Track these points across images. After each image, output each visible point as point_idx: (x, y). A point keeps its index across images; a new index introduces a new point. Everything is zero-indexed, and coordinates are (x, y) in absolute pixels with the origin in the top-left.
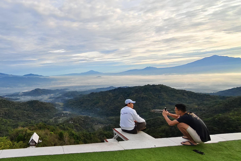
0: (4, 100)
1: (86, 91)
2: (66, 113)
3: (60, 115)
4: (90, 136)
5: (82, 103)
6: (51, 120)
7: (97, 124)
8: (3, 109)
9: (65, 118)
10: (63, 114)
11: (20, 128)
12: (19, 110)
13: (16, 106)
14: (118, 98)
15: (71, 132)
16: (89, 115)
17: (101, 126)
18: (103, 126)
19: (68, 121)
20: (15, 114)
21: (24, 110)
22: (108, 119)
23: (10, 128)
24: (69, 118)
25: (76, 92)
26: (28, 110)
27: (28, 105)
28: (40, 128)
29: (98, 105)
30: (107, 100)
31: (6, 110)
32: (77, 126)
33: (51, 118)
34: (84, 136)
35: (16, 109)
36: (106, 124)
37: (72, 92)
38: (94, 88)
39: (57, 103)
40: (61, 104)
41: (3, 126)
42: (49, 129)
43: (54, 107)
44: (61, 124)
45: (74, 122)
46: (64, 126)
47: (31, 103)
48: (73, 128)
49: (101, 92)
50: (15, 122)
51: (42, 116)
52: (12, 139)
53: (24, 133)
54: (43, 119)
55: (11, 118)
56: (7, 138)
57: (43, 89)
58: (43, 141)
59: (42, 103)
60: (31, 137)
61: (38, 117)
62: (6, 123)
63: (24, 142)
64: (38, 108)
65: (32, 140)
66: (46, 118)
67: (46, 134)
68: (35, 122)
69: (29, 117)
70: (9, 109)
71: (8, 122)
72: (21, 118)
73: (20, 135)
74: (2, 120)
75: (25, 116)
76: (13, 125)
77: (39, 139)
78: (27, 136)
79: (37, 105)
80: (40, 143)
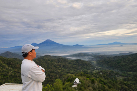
0: (63, 59)
1: (112, 55)
2: (98, 68)
3: (94, 68)
4: (113, 83)
5: (109, 62)
6: (88, 71)
7: (119, 76)
8: (62, 63)
9: (97, 71)
10: (96, 68)
11: (69, 74)
12: (70, 64)
13: (69, 62)
14: (135, 60)
15: (101, 79)
16: (114, 70)
17: (121, 78)
18: (123, 78)
19: (99, 73)
20: (69, 66)
21: (73, 64)
22: (127, 74)
23: (66, 73)
24: (100, 70)
25: (105, 55)
27: (75, 62)
28: (81, 75)
29: (120, 64)
30: (127, 61)
32: (105, 76)
33: (89, 70)
34: (109, 83)
35: (69, 63)
36: (126, 77)
37: (102, 55)
38: (118, 53)
39: (92, 61)
40: (95, 62)
41: (62, 72)
42: (86, 76)
43: (90, 63)
44: (94, 74)
45: (103, 73)
46: (96, 75)
47: (77, 61)
48: (102, 77)
49: (123, 56)
51: (83, 69)
52: (65, 80)
53: (71, 77)
54: (84, 70)
55: (66, 68)
56: (60, 80)
57: (84, 53)
58: (82, 83)
59: (83, 61)
60: (74, 80)
61: (81, 69)
62: (64, 70)
63: (71, 83)
64: (81, 64)
65: (75, 82)
66: (85, 70)
67: (84, 79)
68: (79, 72)
69: (76, 68)
70: (65, 63)
71: (65, 70)
72: (72, 69)
73: (69, 78)
74: (62, 69)
75: (74, 67)
76: (67, 72)
77: (79, 82)
78: (73, 79)
79: (80, 62)
80: (80, 84)
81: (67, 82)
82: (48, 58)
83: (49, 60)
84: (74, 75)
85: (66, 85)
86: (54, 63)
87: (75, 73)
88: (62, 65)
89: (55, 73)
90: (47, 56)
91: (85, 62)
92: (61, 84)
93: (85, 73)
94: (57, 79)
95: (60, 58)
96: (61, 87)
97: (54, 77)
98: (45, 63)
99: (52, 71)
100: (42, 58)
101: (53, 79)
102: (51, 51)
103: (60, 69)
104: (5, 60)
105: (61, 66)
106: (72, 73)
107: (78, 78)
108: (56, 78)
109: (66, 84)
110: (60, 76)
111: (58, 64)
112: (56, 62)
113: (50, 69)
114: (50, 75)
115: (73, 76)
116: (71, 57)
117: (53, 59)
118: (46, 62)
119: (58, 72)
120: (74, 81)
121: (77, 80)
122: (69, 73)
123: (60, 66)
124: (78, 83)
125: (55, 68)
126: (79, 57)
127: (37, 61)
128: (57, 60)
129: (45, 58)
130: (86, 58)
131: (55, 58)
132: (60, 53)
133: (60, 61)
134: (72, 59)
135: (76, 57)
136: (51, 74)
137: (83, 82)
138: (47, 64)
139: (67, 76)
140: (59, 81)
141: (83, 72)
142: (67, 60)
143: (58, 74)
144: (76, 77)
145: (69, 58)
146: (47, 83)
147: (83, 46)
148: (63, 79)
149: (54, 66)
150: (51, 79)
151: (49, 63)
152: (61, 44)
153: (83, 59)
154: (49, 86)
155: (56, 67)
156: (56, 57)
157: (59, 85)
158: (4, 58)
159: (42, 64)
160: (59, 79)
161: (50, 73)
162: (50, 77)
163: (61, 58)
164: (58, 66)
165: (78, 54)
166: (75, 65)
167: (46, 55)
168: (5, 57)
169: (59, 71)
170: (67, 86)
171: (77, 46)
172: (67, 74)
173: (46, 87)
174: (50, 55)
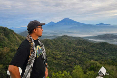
0: (84, 41)
12: (94, 48)
13: (91, 45)
20: (91, 50)
21: (97, 48)
23: (88, 59)
26: (100, 49)
27: (100, 45)
28: (109, 64)
31: (85, 47)
41: (83, 57)
42: (116, 66)
47: (102, 44)
50: (91, 56)
51: (111, 55)
52: (87, 68)
53: (95, 65)
54: (112, 57)
55: (88, 53)
56: (81, 67)
57: (111, 35)
58: (109, 74)
59: (111, 45)
60: (100, 69)
61: (108, 55)
62: (85, 55)
63: (94, 72)
64: (107, 48)
65: (101, 72)
66: (114, 57)
67: (113, 70)
68: (106, 59)
69: (101, 54)
70: (87, 46)
71: (87, 55)
72: (95, 54)
73: (92, 66)
74: (82, 53)
75: (98, 52)
76: (89, 57)
77: (106, 72)
78: (97, 68)
79: (107, 46)
80: (107, 75)
81: (89, 70)
82: (66, 39)
83: (67, 41)
84: (99, 63)
85: (88, 75)
86: (73, 45)
87: (100, 60)
88: (83, 48)
89: (74, 57)
90: (65, 36)
91: (114, 46)
92: (81, 73)
93: (114, 61)
94: (76, 66)
95: (79, 40)
96: (81, 76)
97: (73, 63)
98: (63, 45)
99: (71, 55)
100: (60, 39)
101: (72, 64)
102: (69, 31)
103: (80, 54)
104: (24, 39)
105: (82, 50)
106: (96, 60)
107: (105, 68)
108: (76, 64)
109: (88, 73)
110: (80, 62)
111: (77, 46)
112: (75, 44)
113: (68, 52)
114: (68, 60)
115: (97, 63)
116: (94, 39)
117: (71, 40)
118: (64, 43)
119: (78, 57)
120: (99, 71)
121: (103, 70)
122: (92, 59)
123: (80, 49)
124: (104, 74)
125: (74, 52)
126: (104, 39)
127: (54, 41)
128: (76, 42)
129: (63, 39)
130: (114, 41)
131: (75, 40)
132: (80, 33)
133: (80, 44)
134: (95, 42)
135: (100, 39)
136: (70, 58)
137: (111, 73)
138: (65, 46)
139: (89, 64)
140: (79, 69)
141: (112, 59)
142: (89, 42)
143: (78, 59)
144: (102, 65)
145: (91, 40)
146: (65, 70)
147: (109, 25)
148: (85, 66)
149: (73, 49)
150: (69, 64)
151: (67, 45)
152: (81, 23)
153: (110, 42)
154: (67, 73)
155: (76, 51)
156: (75, 38)
157: (79, 73)
158: (22, 37)
159: (59, 46)
160: (79, 66)
161: (68, 57)
162: (69, 62)
163: (81, 39)
164: (78, 49)
165: (103, 35)
166: (99, 49)
167: (63, 35)
168: (24, 37)
169: (79, 55)
170: (90, 76)
171: (101, 26)
172: (89, 61)
173: (63, 75)
174: (68, 35)
